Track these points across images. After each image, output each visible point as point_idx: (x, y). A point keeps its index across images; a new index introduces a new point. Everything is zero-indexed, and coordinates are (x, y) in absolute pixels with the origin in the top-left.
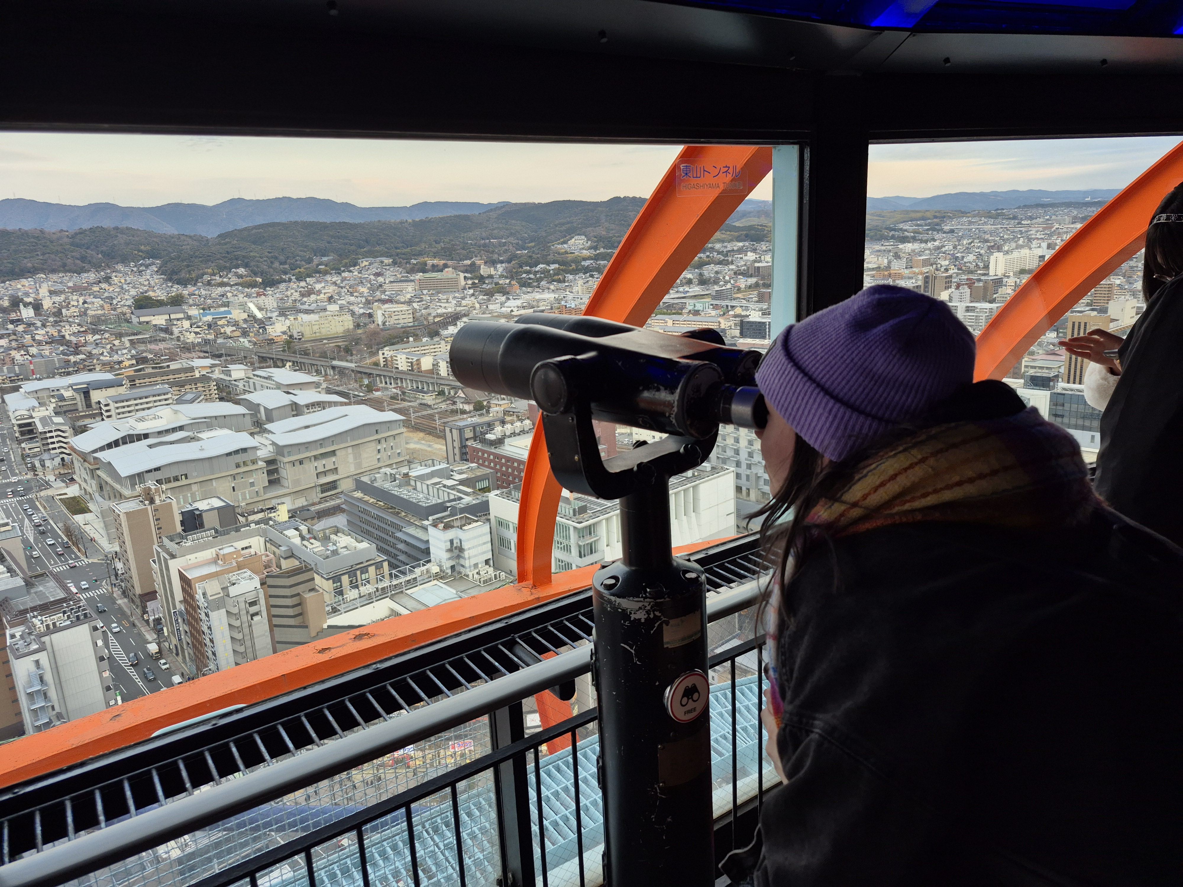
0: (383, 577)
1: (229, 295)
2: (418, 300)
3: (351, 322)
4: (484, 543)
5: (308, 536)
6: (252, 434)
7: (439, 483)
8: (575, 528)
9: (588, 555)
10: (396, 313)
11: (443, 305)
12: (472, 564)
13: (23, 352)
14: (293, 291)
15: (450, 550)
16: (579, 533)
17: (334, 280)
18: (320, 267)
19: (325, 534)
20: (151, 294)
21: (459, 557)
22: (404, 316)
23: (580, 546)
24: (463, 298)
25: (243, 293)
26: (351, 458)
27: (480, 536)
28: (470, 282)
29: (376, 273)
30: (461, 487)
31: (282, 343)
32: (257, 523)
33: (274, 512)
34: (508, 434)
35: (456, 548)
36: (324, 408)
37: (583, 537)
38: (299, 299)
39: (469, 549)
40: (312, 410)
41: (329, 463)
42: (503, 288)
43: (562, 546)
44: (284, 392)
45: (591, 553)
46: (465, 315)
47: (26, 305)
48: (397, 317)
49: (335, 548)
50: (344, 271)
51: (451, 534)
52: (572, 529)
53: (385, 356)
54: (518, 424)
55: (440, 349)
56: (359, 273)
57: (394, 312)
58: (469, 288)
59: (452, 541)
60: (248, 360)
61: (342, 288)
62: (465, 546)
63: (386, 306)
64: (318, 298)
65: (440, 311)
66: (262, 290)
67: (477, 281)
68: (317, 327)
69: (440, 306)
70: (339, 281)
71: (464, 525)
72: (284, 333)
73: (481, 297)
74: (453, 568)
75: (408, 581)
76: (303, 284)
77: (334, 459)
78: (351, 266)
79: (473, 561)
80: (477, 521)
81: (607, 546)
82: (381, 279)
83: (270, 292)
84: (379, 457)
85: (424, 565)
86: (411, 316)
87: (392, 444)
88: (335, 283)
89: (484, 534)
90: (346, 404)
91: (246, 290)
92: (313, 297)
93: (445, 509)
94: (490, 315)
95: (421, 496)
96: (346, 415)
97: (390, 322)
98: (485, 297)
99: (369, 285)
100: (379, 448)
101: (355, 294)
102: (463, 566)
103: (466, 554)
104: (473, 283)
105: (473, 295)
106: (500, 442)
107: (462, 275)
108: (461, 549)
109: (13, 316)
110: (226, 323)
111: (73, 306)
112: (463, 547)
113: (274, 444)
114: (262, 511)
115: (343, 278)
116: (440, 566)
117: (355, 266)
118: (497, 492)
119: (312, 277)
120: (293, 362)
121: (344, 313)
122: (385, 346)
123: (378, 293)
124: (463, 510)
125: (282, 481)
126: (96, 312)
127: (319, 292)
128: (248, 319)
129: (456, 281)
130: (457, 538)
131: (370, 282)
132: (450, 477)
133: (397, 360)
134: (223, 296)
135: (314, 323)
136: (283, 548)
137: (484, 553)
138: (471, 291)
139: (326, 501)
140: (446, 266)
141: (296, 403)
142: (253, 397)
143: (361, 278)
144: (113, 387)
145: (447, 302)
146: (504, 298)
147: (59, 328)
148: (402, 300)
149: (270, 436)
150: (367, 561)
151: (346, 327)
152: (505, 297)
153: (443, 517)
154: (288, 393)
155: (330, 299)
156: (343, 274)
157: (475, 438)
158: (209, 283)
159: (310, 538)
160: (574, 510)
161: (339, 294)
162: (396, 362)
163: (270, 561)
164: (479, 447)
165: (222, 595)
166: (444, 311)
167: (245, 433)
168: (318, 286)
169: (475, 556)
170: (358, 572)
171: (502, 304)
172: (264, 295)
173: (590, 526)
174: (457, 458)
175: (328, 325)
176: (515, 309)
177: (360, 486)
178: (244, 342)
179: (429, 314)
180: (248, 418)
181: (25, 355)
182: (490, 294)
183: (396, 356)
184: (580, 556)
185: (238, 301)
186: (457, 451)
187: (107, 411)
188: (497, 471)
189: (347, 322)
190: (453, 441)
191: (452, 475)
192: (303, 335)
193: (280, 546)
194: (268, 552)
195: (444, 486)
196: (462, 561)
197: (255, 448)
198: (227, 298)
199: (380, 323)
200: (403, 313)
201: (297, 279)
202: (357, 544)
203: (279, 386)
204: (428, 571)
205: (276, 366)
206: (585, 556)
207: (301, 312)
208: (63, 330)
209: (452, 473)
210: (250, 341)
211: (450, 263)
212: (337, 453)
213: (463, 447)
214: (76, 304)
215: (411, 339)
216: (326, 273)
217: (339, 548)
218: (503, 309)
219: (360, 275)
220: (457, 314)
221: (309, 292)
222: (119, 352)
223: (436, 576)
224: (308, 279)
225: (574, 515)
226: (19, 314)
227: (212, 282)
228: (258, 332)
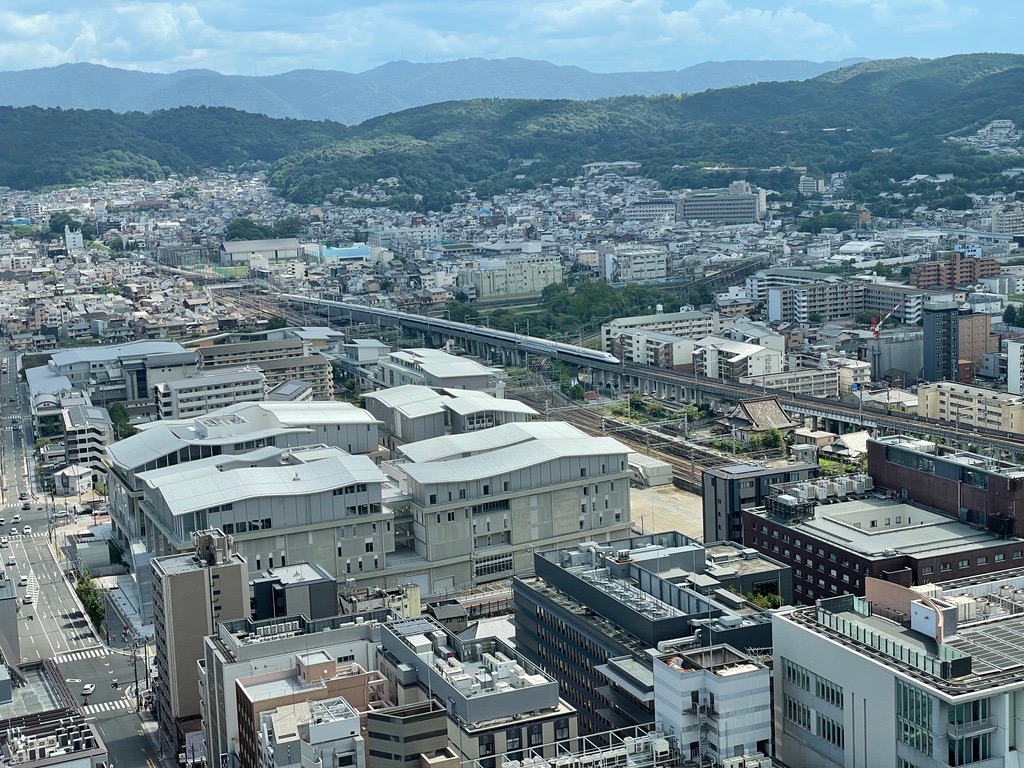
0: (567, 745)
1: (370, 221)
2: (678, 237)
3: (559, 274)
4: (758, 709)
5: (445, 651)
6: (378, 460)
7: (682, 579)
8: (943, 703)
9: (968, 762)
10: (639, 260)
11: (724, 247)
12: (732, 745)
14: (469, 217)
15: (691, 712)
16: (951, 715)
17: (538, 199)
18: (517, 177)
19: (474, 650)
20: (254, 217)
21: (706, 728)
22: (651, 266)
23: (951, 742)
24: (761, 236)
25: (391, 219)
26: (534, 517)
27: (751, 692)
28: (777, 206)
29: (611, 188)
30: (722, 592)
31: (443, 305)
32: (368, 617)
33: (400, 599)
34: (822, 496)
35: (702, 709)
36: (498, 424)
37: (960, 723)
38: (479, 230)
39: (728, 715)
40: (477, 426)
41: (496, 521)
42: (839, 217)
43: (913, 736)
44: (437, 391)
45: (976, 759)
46: (762, 267)
47: (74, 227)
48: (638, 267)
49: (489, 678)
50: (557, 185)
51: (694, 681)
52: (936, 705)
53: (611, 336)
54: (846, 479)
55: (709, 328)
56: (581, 188)
57: (635, 258)
58: (775, 217)
59: (695, 696)
60: (387, 333)
61: (550, 213)
62: (721, 707)
63: (622, 246)
64: (510, 229)
65: (715, 258)
66: (421, 215)
67: (790, 205)
68: (503, 280)
69: (719, 250)
70: (547, 201)
71: (721, 668)
72: (448, 289)
73: (795, 234)
74: (694, 746)
75: (609, 760)
76: (487, 205)
77: (505, 515)
78: (568, 176)
79: (734, 741)
80: (746, 663)
81: (1012, 749)
82: (617, 199)
83: (433, 219)
84: (582, 518)
85: (641, 734)
86: (664, 266)
87: (607, 497)
88: (539, 205)
89: (759, 691)
90: (534, 418)
91: (397, 214)
92: (501, 228)
93: (690, 631)
94: (808, 268)
95: (648, 600)
96: (534, 438)
97: (627, 276)
98: (803, 234)
99: (596, 210)
100: (584, 501)
101: (571, 224)
102: (714, 747)
103: (721, 725)
104: (783, 209)
105: (781, 229)
106: (805, 511)
107: (763, 193)
108: (712, 713)
109: (54, 246)
110: (360, 268)
111: (139, 233)
112: (716, 709)
113: (411, 480)
114: (380, 595)
115: (553, 195)
116: (671, 741)
117: (575, 175)
118: (791, 610)
119: (503, 193)
120: (458, 340)
121: (549, 257)
122: (613, 319)
123: (611, 223)
124: (720, 638)
125: (419, 546)
126: (170, 244)
127: (512, 221)
128: (394, 263)
129: (752, 203)
130: (705, 690)
131: (598, 204)
132: (702, 570)
133: (631, 345)
134: (360, 223)
135: (497, 273)
136: (404, 668)
137: (757, 727)
138: (778, 223)
139: (486, 590)
140: (735, 176)
141: (452, 411)
142: (388, 397)
143: (583, 196)
144: (181, 365)
145: (732, 242)
146: (838, 237)
148: (652, 237)
149: (406, 466)
150: (542, 711)
151: (551, 282)
152: (841, 235)
153: (684, 646)
154: (443, 393)
155: (530, 234)
156: (556, 190)
157: (758, 500)
158: (341, 202)
159: (449, 655)
160: (944, 665)
161: (545, 224)
162: (630, 349)
163: (380, 687)
164: (763, 516)
165: (297, 738)
166: (724, 257)
167: (366, 457)
168: (512, 209)
169: (739, 731)
170: (524, 730)
171: (835, 248)
172: (424, 223)
173: (976, 703)
174: (723, 533)
175: (520, 278)
176: (859, 258)
177: (542, 568)
178: (383, 301)
179: (698, 263)
180: (374, 431)
181: (63, 307)
182: (813, 228)
183: (631, 338)
184: (952, 763)
185: (382, 233)
186: (723, 521)
187: (166, 404)
188: (795, 566)
189: (554, 272)
190: (717, 501)
191: (708, 567)
192: (478, 293)
193: (399, 663)
194: (379, 672)
195: (692, 586)
196: (712, 737)
197: (378, 485)
198: (366, 227)
199: (608, 276)
200: (651, 259)
201: (478, 196)
202: (526, 677)
203: (430, 381)
204: (647, 747)
205: (430, 345)
206: (961, 763)
207: (477, 254)
209: (708, 562)
210: (392, 301)
211: (744, 170)
212: (513, 505)
213: (735, 514)
215: (660, 307)
216: (526, 187)
217: (495, 679)
218: (836, 257)
219: (583, 191)
220: (747, 263)
221: (496, 220)
223: (662, 759)
224: (496, 197)
225: (944, 675)
226: (62, 242)
227: (346, 200)
228: (408, 285)
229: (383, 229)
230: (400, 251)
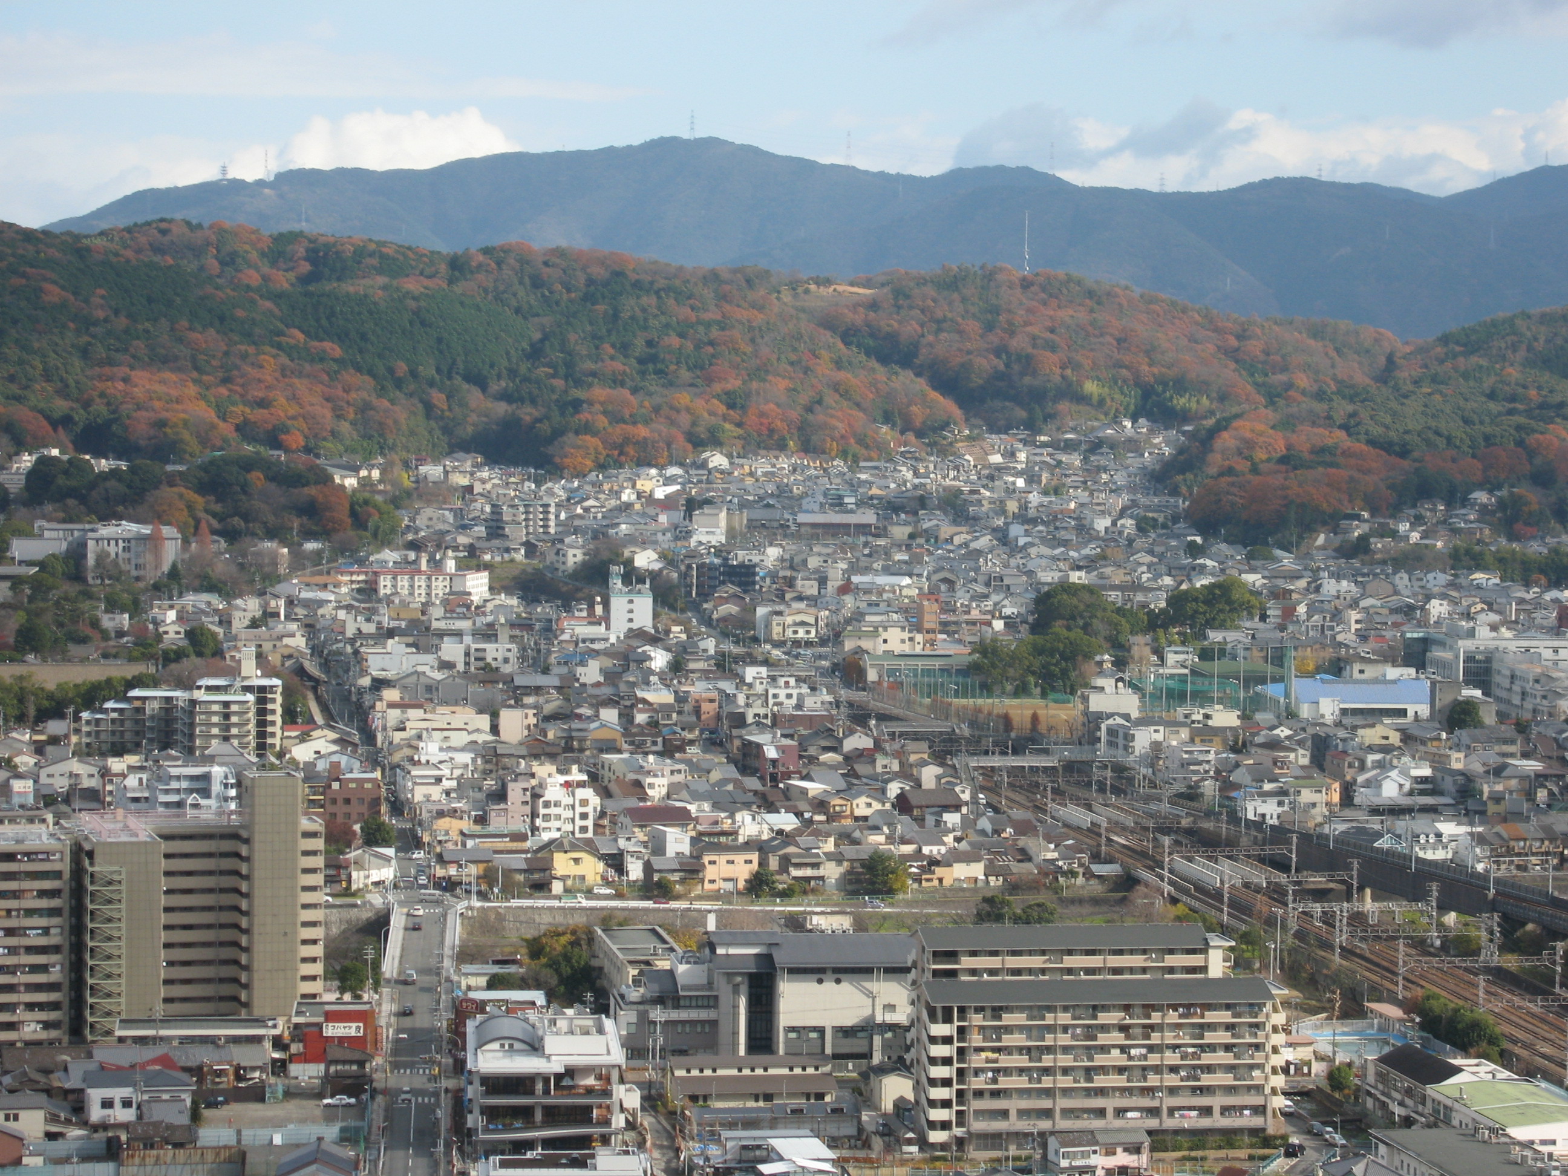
1: (1437, 607)
13: (576, 775)
25: (1500, 604)
47: (632, 577)
91: (1520, 592)
109: (577, 620)
110: (1395, 738)
111: (800, 598)
144: (869, 972)
147: (728, 687)
158: (1362, 549)
178: (1454, 839)
181: (581, 784)
198: (1423, 623)
208: (741, 699)
210: (1477, 837)
214: (810, 588)
222: (930, 820)
226: (599, 610)
227: (1377, 544)
228: (1530, 796)
229: (1471, 634)
230: (1516, 700)
